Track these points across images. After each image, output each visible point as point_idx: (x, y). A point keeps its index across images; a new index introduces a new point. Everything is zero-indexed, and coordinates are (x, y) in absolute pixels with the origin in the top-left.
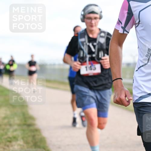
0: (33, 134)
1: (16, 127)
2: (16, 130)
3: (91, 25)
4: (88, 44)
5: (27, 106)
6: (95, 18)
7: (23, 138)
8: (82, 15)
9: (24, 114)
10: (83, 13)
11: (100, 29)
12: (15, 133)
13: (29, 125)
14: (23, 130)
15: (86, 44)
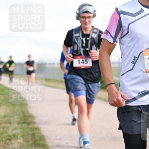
0: (32, 132)
1: (15, 125)
2: (16, 129)
3: (85, 23)
4: (82, 38)
5: (26, 105)
6: (89, 17)
7: (22, 137)
8: (77, 13)
9: (23, 113)
10: (78, 12)
11: (93, 27)
12: (15, 132)
13: (29, 123)
14: (23, 129)
15: (80, 39)
